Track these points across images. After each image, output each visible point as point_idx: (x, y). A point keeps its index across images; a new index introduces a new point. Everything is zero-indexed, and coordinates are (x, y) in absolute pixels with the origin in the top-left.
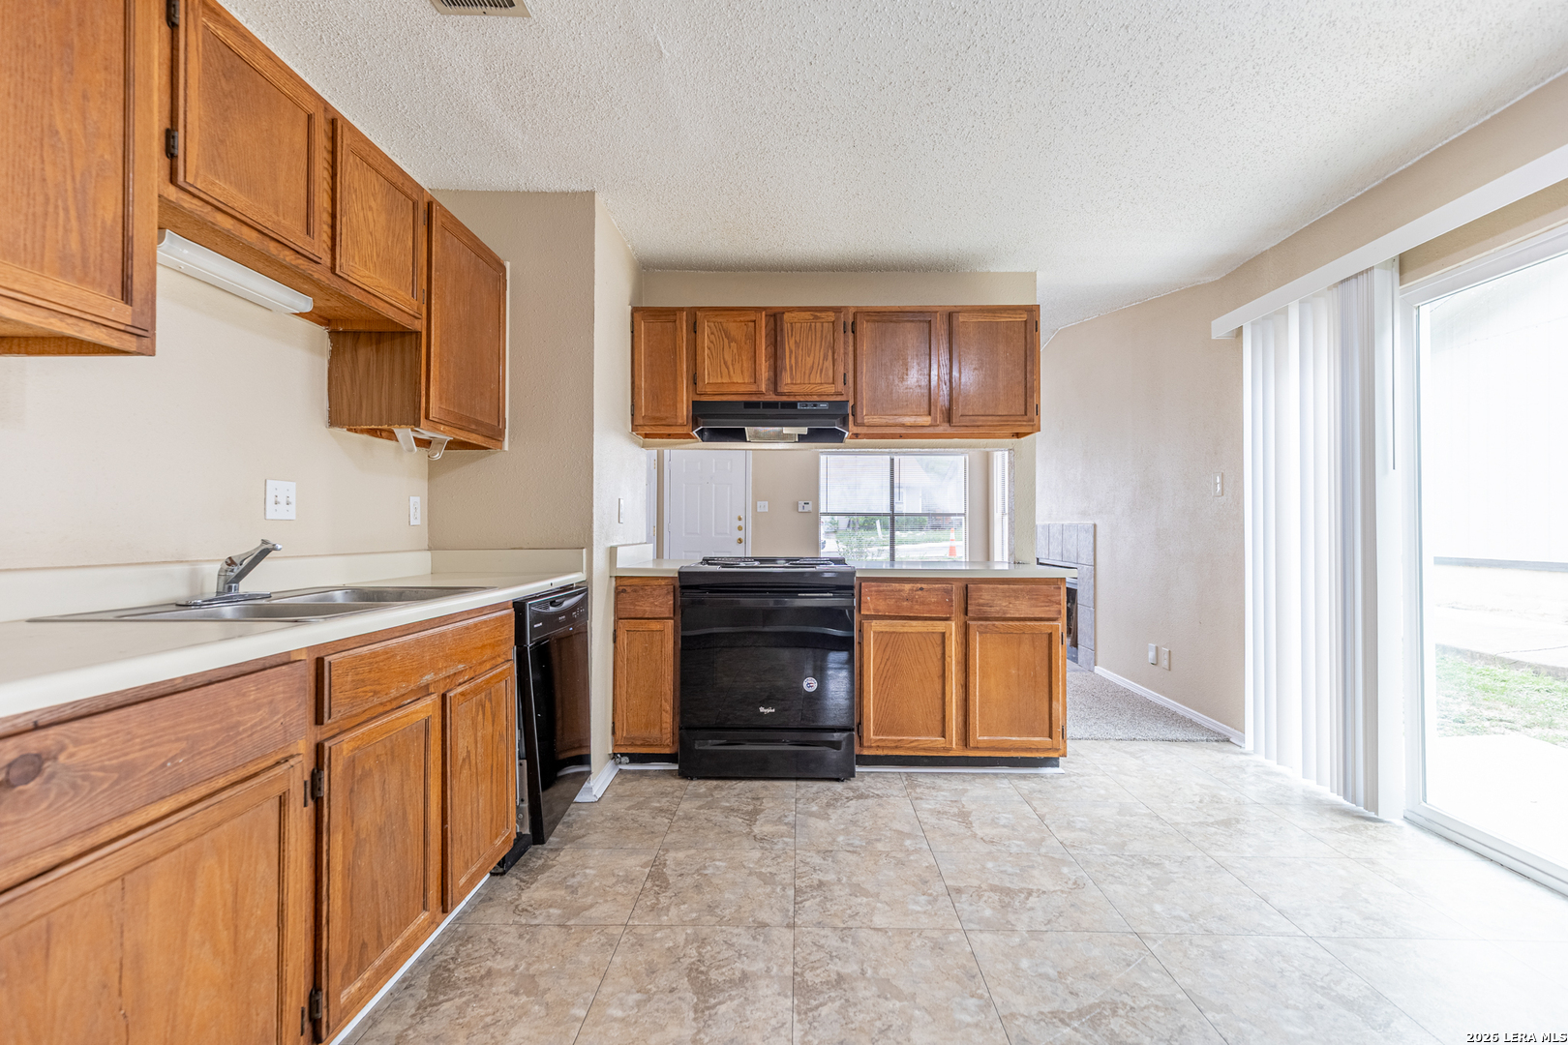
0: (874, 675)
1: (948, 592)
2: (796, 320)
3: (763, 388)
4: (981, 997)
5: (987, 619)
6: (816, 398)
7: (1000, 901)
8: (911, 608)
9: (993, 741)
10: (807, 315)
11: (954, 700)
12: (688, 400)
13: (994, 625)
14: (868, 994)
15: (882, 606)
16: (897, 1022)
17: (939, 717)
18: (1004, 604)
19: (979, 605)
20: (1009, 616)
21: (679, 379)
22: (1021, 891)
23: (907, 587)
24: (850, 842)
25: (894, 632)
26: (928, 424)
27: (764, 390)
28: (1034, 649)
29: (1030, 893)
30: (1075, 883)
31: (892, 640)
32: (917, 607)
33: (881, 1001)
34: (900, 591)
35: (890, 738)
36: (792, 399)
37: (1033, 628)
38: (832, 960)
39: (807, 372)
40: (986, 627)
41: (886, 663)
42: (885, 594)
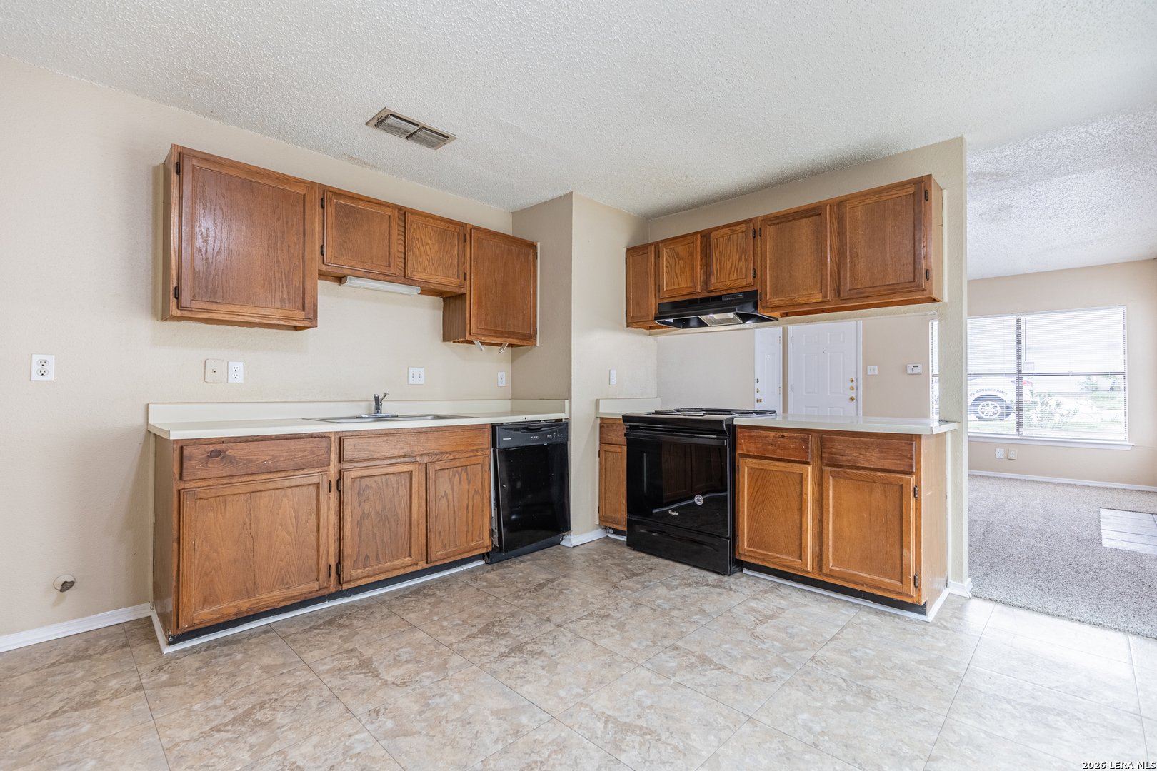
0: (748, 500)
1: (805, 441)
2: (719, 236)
3: (699, 289)
5: (841, 466)
6: (734, 291)
7: (693, 663)
8: (775, 451)
9: (844, 573)
10: (727, 231)
11: (810, 530)
12: (656, 303)
13: (845, 472)
14: (540, 663)
15: (753, 449)
16: (531, 678)
17: (797, 543)
18: (855, 455)
19: (831, 453)
20: (859, 465)
21: (650, 290)
22: (717, 665)
23: (772, 434)
24: (662, 605)
25: (763, 469)
28: (886, 497)
29: (721, 669)
31: (761, 475)
32: (779, 451)
33: (540, 668)
34: (766, 437)
35: (759, 551)
36: (718, 294)
37: (883, 478)
38: (551, 645)
39: (728, 273)
40: (838, 472)
41: (757, 493)
42: (755, 439)
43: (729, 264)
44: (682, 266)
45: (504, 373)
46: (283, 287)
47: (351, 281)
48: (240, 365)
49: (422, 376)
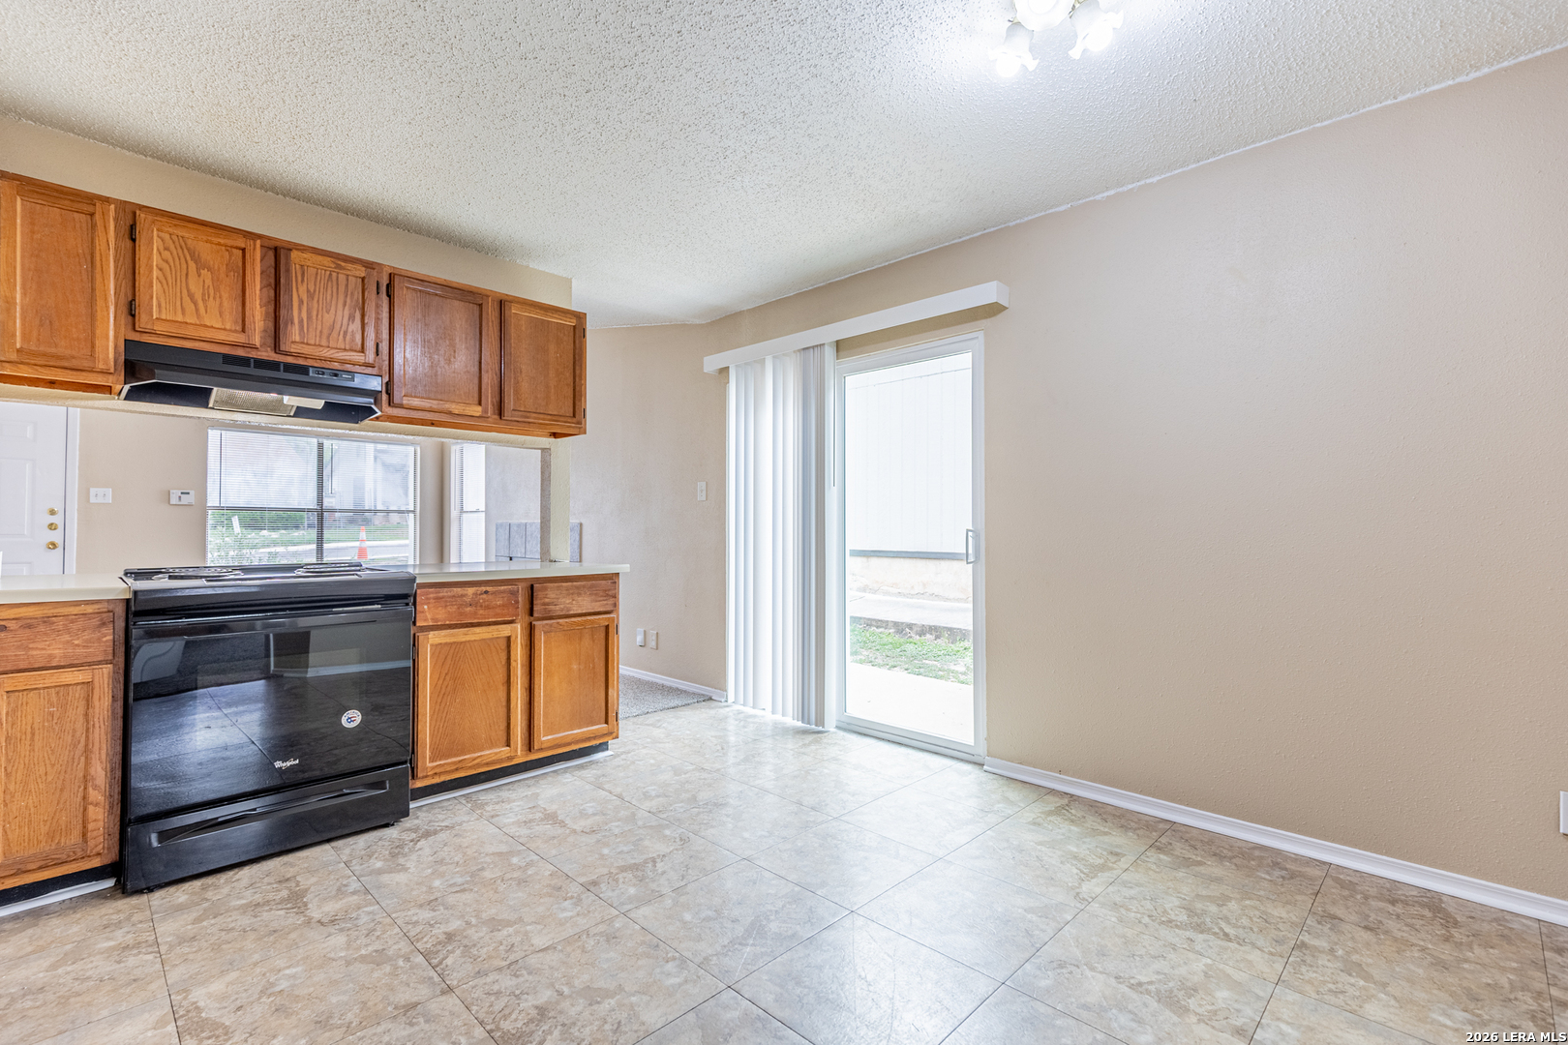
0: (431, 693)
1: (514, 593)
2: (309, 263)
3: (257, 341)
4: (674, 959)
5: (551, 618)
6: (336, 366)
7: (635, 877)
8: (476, 613)
10: (327, 261)
11: (519, 706)
12: (116, 337)
13: (558, 623)
14: (579, 1008)
15: (441, 615)
16: (623, 1016)
17: (503, 726)
18: (568, 602)
19: (544, 604)
20: (572, 612)
21: (100, 303)
22: (646, 862)
23: (471, 591)
24: (451, 882)
25: (454, 643)
26: (478, 414)
27: (258, 344)
28: (594, 641)
29: (654, 861)
30: (681, 840)
31: (452, 651)
32: (481, 612)
33: (595, 1007)
34: (462, 596)
35: (449, 761)
36: (301, 362)
37: (592, 622)
38: (519, 999)
39: (325, 331)
40: (551, 625)
41: (444, 679)
42: (446, 601)
43: (327, 319)
44: (208, 282)
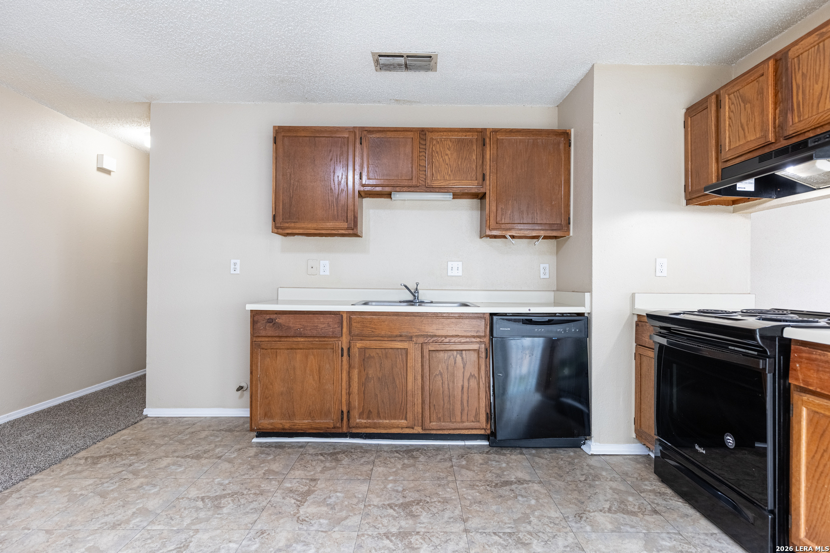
0: (808, 464)
3: (771, 138)
10: (814, 39)
12: (716, 169)
15: (816, 381)
21: (710, 154)
36: (802, 138)
39: (816, 102)
41: (822, 456)
42: (818, 365)
43: (817, 88)
44: (749, 111)
45: (547, 266)
46: (334, 207)
47: (395, 196)
48: (327, 263)
49: (460, 269)
